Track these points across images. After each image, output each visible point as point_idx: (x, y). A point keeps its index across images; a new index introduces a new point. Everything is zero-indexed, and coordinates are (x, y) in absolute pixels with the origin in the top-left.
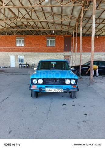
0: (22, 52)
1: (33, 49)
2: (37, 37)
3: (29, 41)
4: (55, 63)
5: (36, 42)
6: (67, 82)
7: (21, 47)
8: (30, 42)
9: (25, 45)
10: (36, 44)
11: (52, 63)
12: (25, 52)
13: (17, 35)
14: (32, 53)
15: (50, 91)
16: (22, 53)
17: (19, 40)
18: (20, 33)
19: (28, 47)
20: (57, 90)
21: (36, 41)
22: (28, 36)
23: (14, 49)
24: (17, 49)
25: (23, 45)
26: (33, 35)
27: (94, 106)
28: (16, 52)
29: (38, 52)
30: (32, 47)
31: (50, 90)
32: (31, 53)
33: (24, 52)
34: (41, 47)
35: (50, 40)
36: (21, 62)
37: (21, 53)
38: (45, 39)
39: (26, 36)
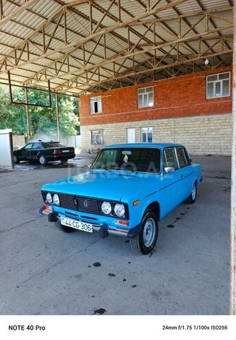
0: (150, 119)
1: (173, 109)
2: (183, 79)
3: (163, 92)
4: (129, 153)
5: (179, 93)
7: (148, 108)
8: (166, 95)
9: (154, 104)
10: (181, 98)
12: (156, 119)
13: (139, 85)
14: (171, 119)
16: (149, 121)
17: (143, 94)
18: (144, 80)
19: (161, 106)
20: (79, 225)
21: (180, 89)
22: (162, 83)
23: (135, 114)
24: (139, 113)
25: (151, 104)
26: (173, 76)
28: (137, 120)
29: (184, 116)
30: (170, 105)
31: (68, 222)
32: (167, 120)
33: (152, 119)
34: (190, 102)
35: (215, 82)
37: (147, 122)
38: (203, 82)
39: (157, 83)
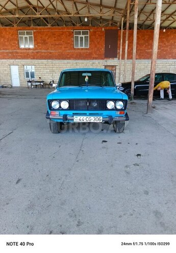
0: (31, 59)
1: (51, 53)
2: (57, 30)
3: (41, 37)
4: (90, 74)
5: (55, 40)
6: (110, 105)
7: (29, 49)
8: (44, 41)
9: (35, 46)
10: (56, 45)
11: (84, 74)
12: (37, 59)
13: (19, 28)
14: (49, 60)
15: (81, 121)
16: (31, 60)
17: (24, 36)
18: (26, 24)
19: (40, 49)
20: (92, 119)
21: (55, 37)
22: (40, 29)
23: (17, 53)
24: (21, 53)
25: (32, 46)
26: (49, 26)
27: (153, 143)
28: (20, 59)
29: (59, 59)
30: (48, 49)
31: (81, 119)
32: (46, 60)
33: (34, 59)
34: (63, 49)
35: (79, 36)
36: (30, 78)
37: (29, 61)
38: (71, 34)
39: (36, 29)
